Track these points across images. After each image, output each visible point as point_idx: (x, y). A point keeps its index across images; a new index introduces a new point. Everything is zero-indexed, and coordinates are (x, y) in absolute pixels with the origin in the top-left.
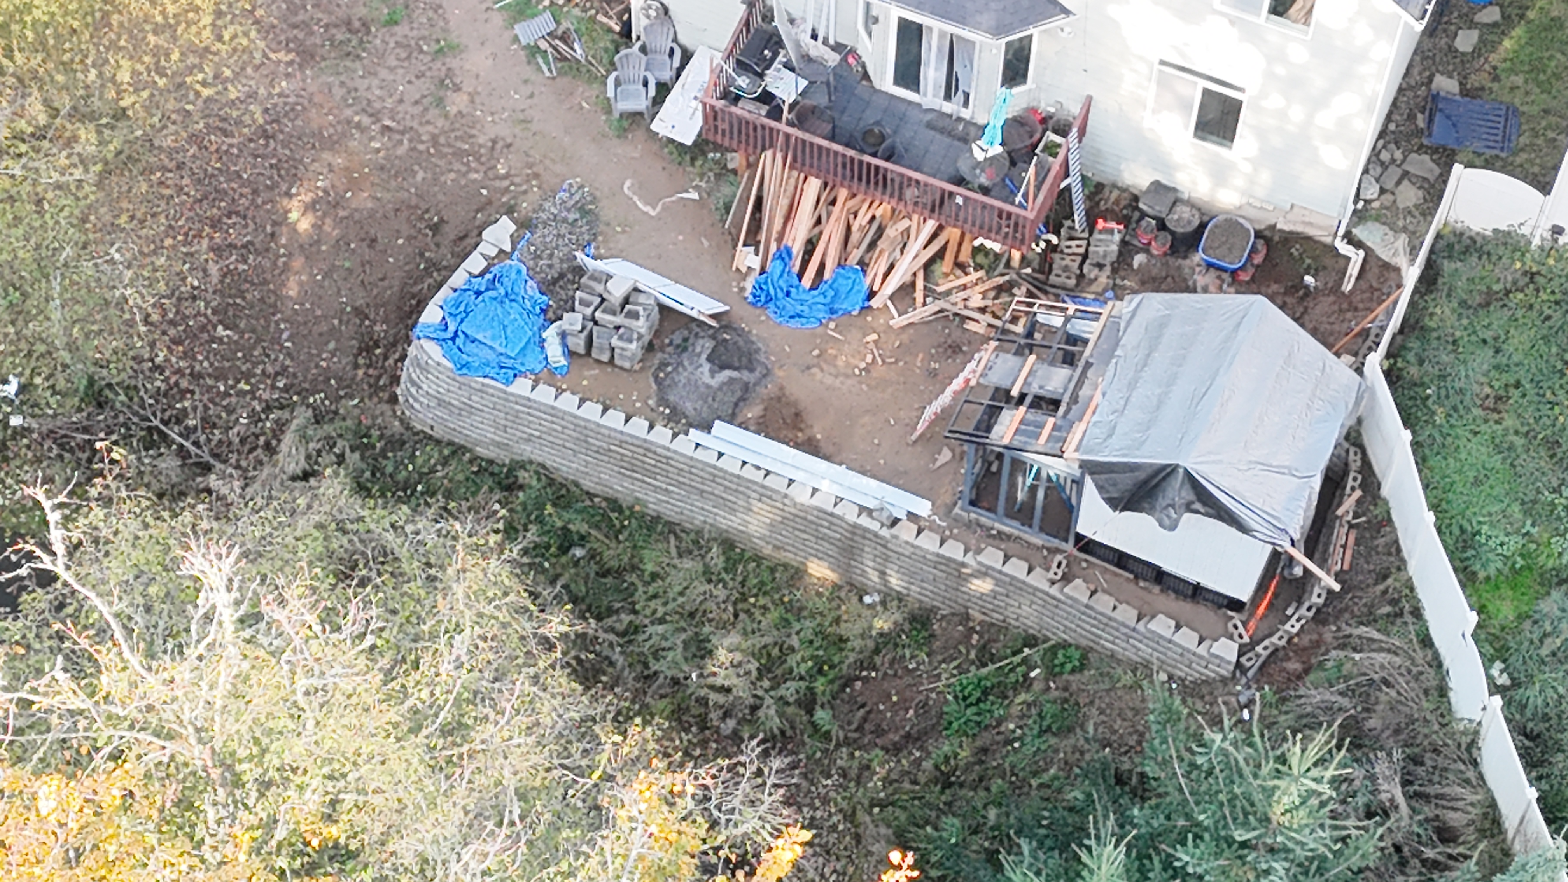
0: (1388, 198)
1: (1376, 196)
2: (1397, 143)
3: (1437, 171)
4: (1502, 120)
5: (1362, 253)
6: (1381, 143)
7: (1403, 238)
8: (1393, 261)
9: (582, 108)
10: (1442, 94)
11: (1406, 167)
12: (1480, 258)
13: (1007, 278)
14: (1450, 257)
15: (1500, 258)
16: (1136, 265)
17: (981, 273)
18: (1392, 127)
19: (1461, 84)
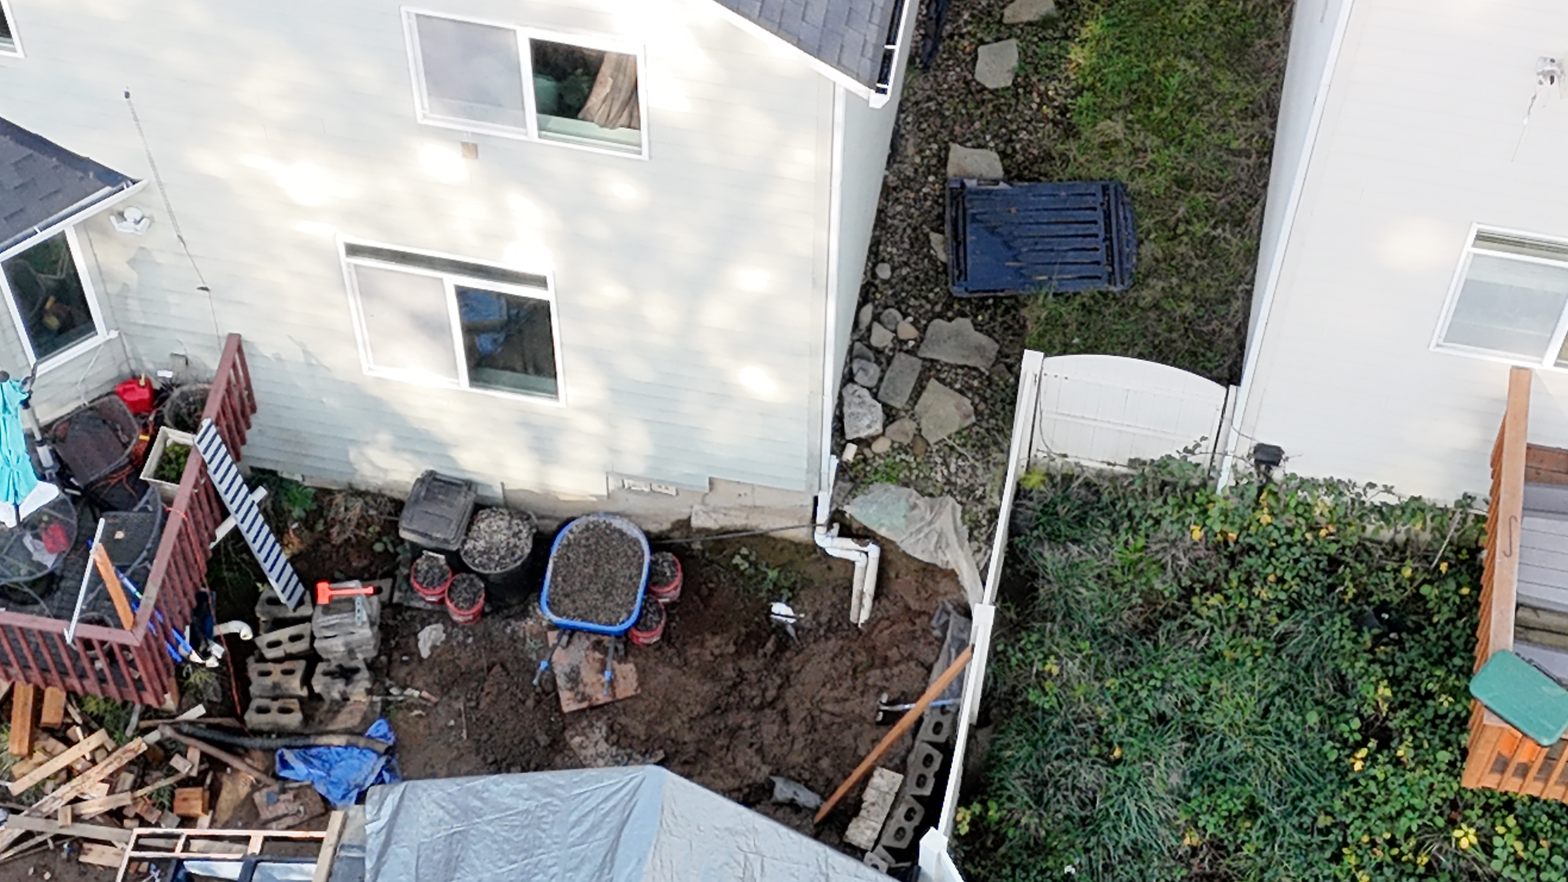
0: (904, 428)
1: (878, 428)
2: (900, 304)
3: (991, 347)
4: (1099, 215)
5: (874, 550)
6: (868, 310)
7: (950, 507)
8: (939, 560)
10: (971, 184)
11: (926, 352)
12: (1114, 529)
13: (153, 737)
14: (1054, 537)
15: (1157, 522)
16: (425, 653)
17: (99, 737)
18: (884, 271)
19: (1003, 155)
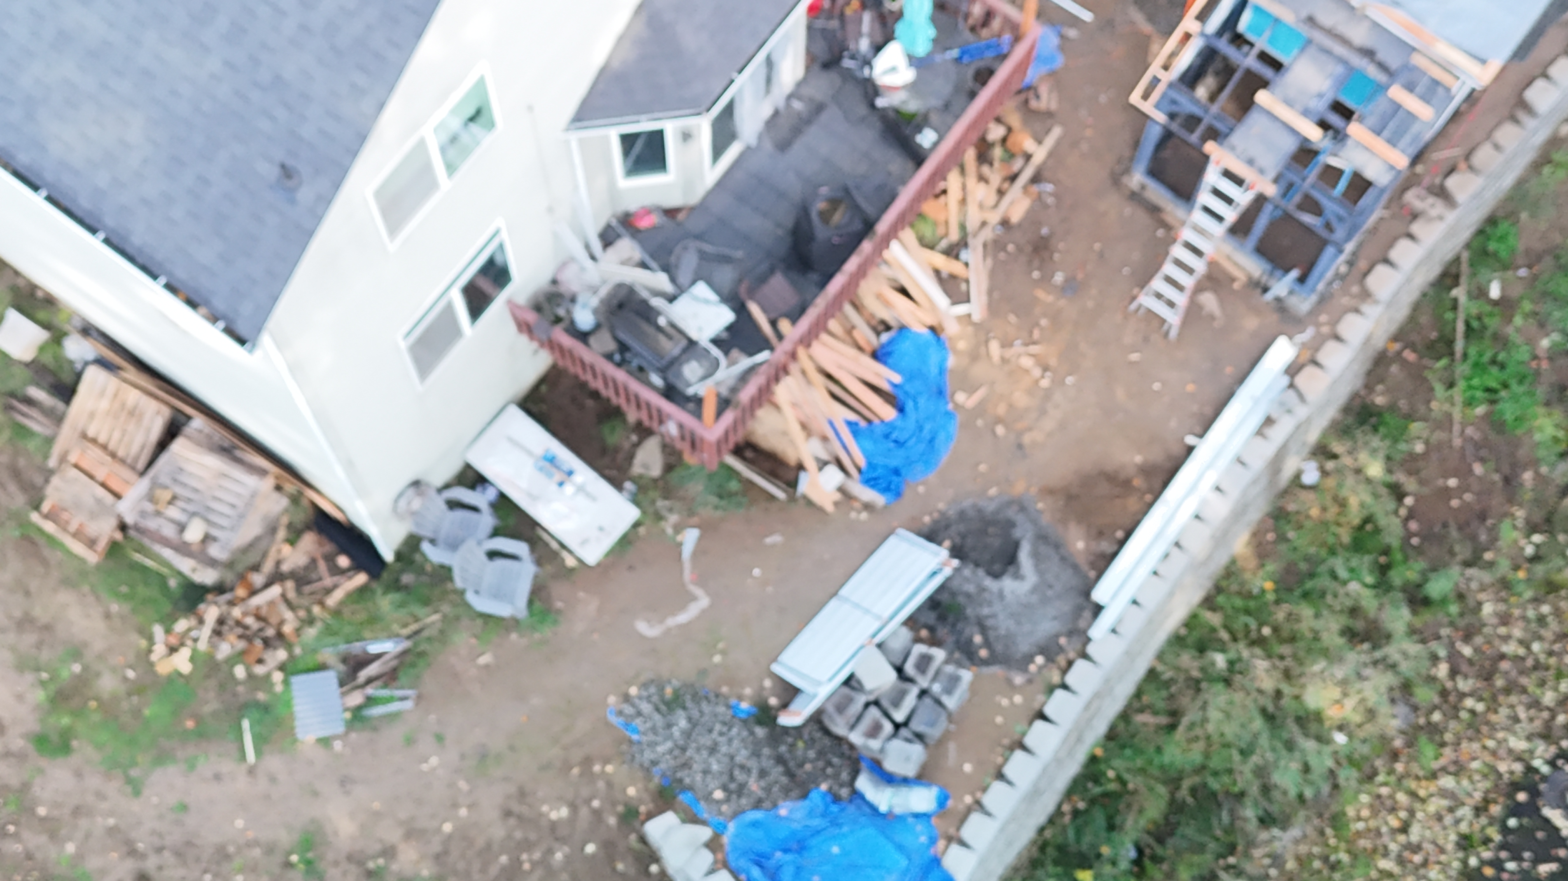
9: (487, 666)
